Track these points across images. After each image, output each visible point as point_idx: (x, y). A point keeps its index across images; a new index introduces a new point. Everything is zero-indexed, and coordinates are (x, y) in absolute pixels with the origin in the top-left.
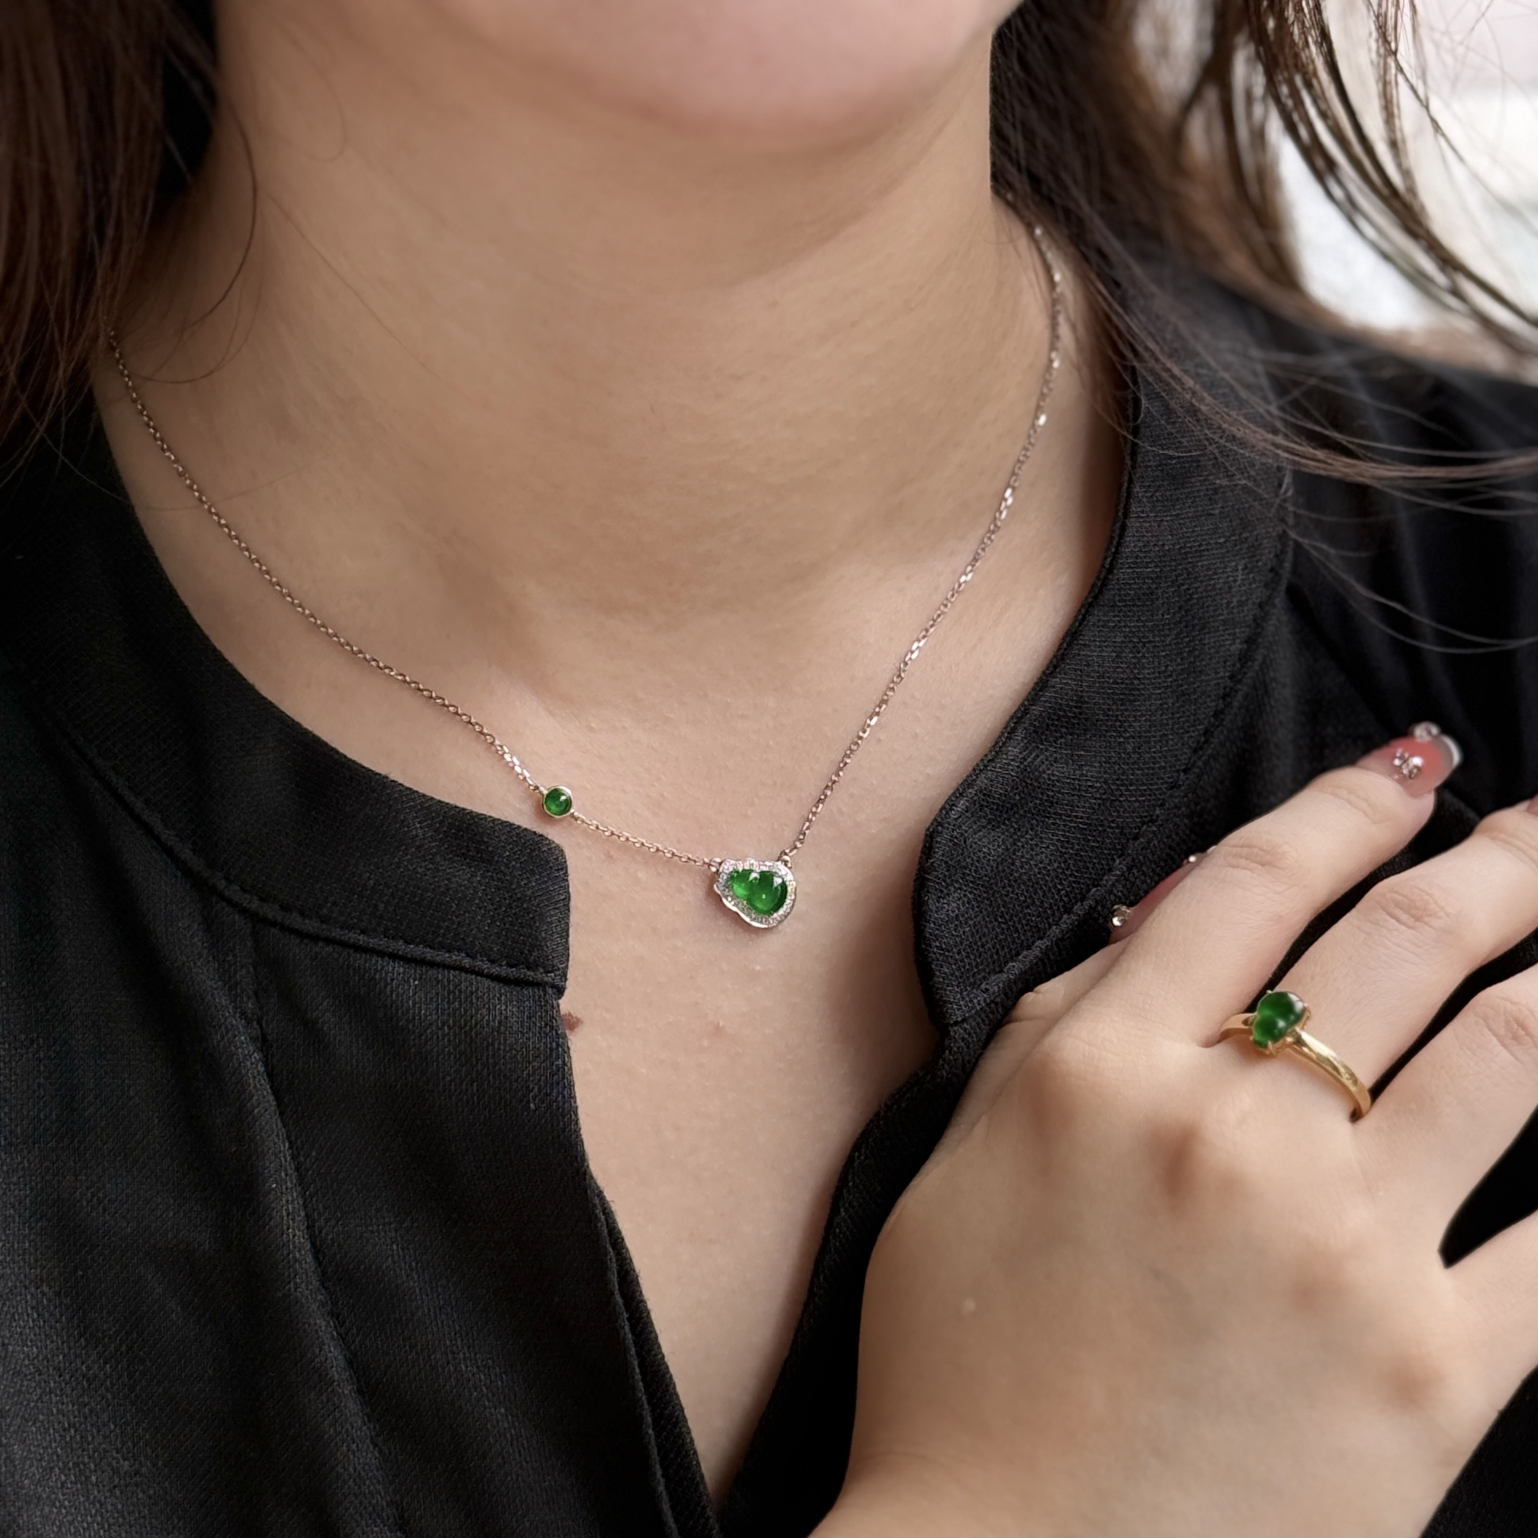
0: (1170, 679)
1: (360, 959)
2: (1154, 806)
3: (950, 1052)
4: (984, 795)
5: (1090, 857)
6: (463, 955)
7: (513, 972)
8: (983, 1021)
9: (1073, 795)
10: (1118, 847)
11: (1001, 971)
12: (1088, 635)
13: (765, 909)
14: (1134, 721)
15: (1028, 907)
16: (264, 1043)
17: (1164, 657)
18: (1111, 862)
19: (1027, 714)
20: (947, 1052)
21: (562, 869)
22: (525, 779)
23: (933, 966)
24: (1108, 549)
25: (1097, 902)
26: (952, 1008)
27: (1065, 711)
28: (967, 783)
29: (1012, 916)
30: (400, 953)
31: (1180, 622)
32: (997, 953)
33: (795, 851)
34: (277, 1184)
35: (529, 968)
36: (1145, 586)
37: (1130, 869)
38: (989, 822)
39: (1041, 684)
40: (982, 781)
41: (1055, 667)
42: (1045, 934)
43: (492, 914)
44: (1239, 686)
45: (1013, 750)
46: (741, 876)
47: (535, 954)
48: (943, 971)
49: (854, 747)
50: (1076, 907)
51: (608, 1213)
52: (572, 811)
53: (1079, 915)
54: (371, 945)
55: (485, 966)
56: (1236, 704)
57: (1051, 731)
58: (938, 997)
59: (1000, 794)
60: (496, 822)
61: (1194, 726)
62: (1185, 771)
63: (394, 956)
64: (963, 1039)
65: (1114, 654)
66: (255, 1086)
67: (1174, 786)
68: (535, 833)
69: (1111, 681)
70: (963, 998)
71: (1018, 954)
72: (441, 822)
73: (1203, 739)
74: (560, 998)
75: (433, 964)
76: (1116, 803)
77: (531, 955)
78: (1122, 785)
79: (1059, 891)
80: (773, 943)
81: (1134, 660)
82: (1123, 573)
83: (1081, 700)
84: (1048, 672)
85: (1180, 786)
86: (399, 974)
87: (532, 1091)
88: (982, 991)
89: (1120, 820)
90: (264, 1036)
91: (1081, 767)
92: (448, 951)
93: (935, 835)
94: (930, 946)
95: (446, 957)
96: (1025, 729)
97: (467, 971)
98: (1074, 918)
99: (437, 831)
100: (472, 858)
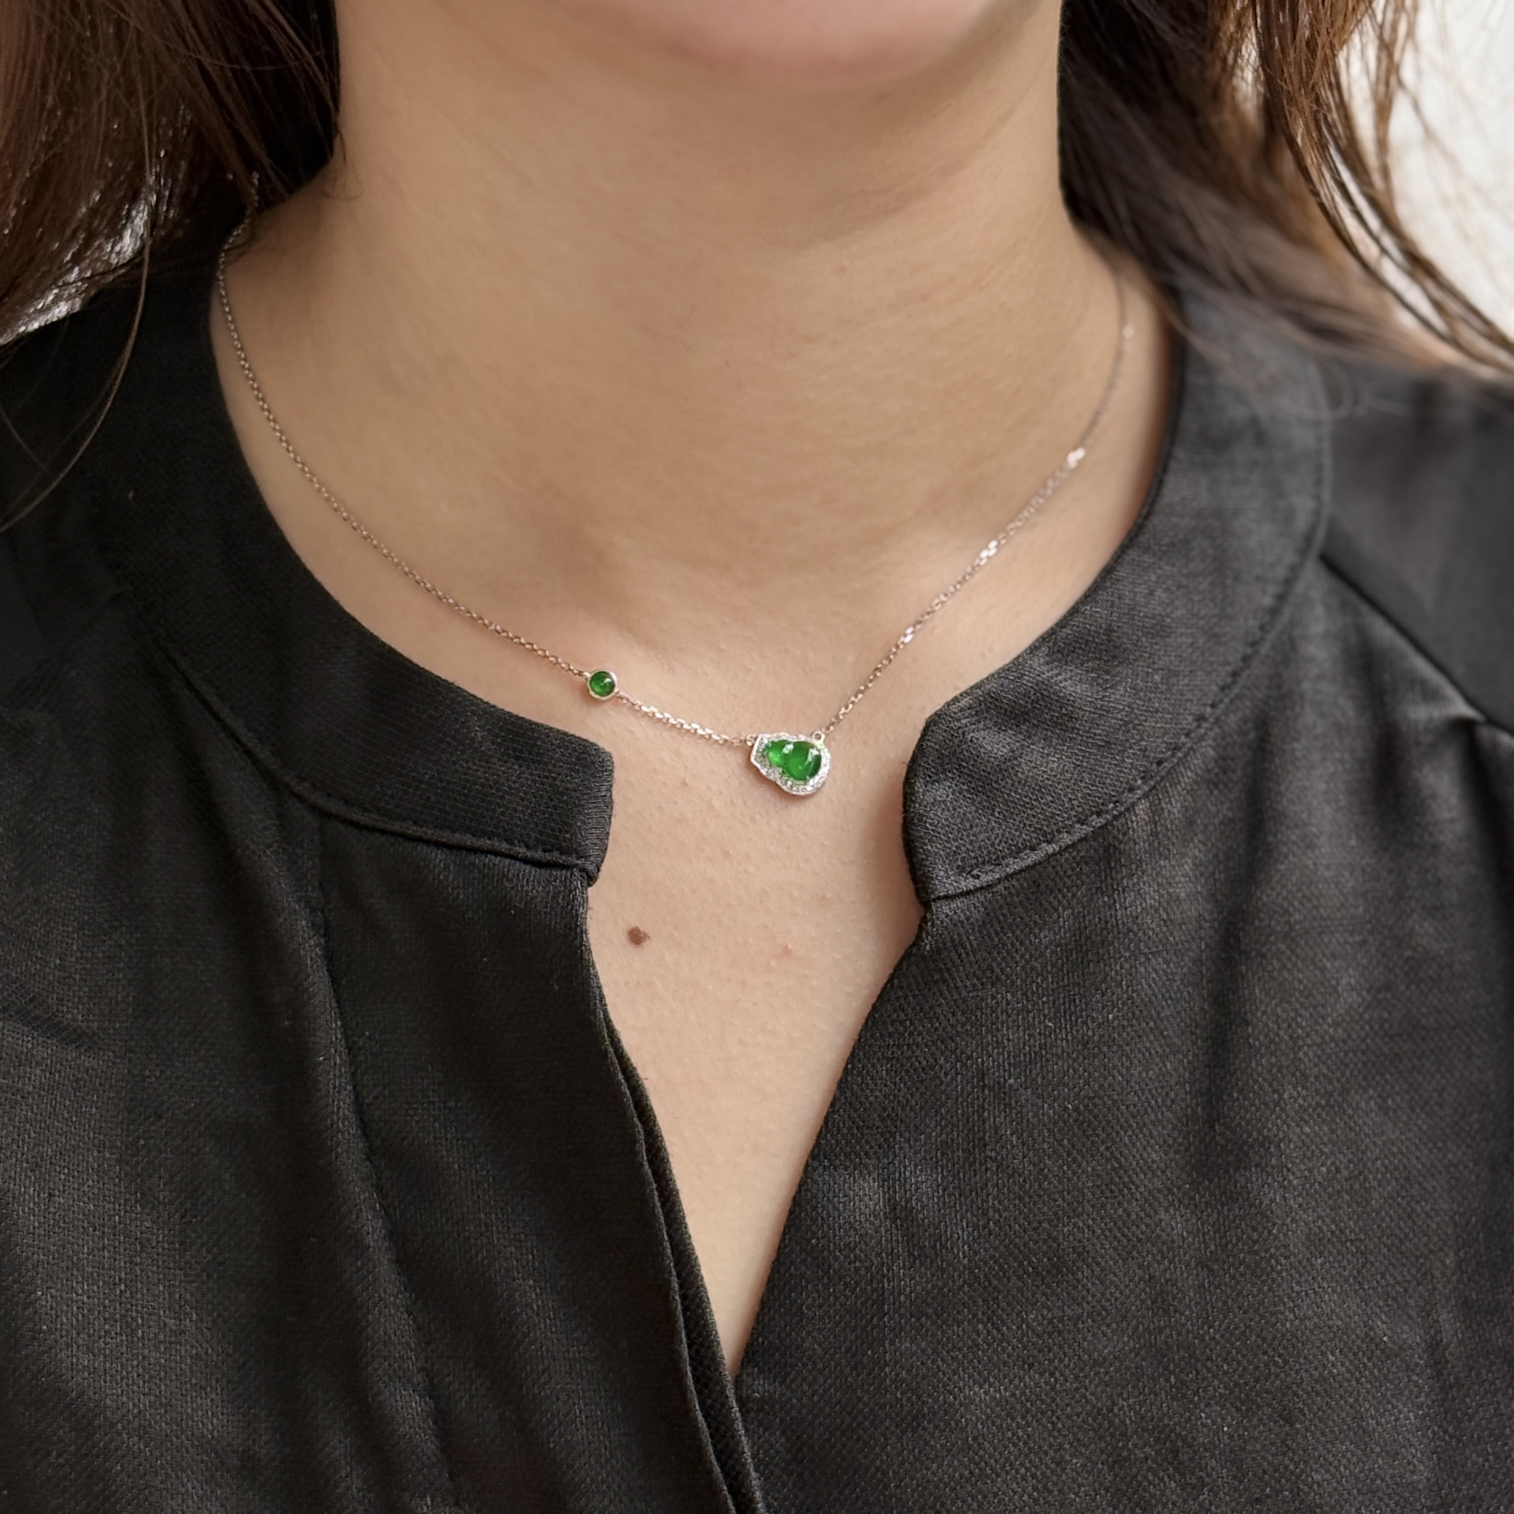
1: (409, 849)
2: (1180, 735)
3: (932, 926)
4: (993, 698)
5: (1107, 774)
6: (502, 841)
7: (545, 857)
10: (1141, 769)
11: (997, 863)
12: (1122, 572)
15: (1031, 807)
16: (326, 930)
17: (1198, 601)
18: (1132, 782)
19: (1053, 635)
20: (929, 924)
21: (607, 771)
23: (917, 843)
26: (935, 885)
27: (1093, 637)
31: (1214, 572)
32: (993, 845)
34: (325, 1059)
35: (561, 853)
37: (1152, 790)
38: (996, 724)
39: (1074, 611)
40: (993, 685)
42: (1052, 839)
43: (533, 805)
44: (1267, 637)
45: (1032, 663)
48: (928, 849)
50: (1090, 819)
52: (616, 691)
53: (1094, 828)
54: (419, 834)
55: (521, 851)
56: (1263, 653)
57: (1077, 654)
58: (922, 873)
59: (1010, 700)
60: (552, 731)
61: (1223, 666)
62: (1213, 706)
63: (438, 845)
64: (949, 918)
65: (1146, 592)
67: (1200, 718)
68: (585, 739)
69: (1142, 615)
70: (947, 877)
71: (1019, 851)
72: (501, 727)
73: (1230, 679)
74: (589, 886)
75: (473, 850)
76: (1140, 727)
79: (1071, 800)
83: (1109, 630)
85: (1206, 719)
86: (441, 861)
87: (555, 972)
88: (973, 876)
89: (1143, 743)
90: (326, 922)
91: (1105, 689)
92: (489, 839)
93: (932, 724)
94: (914, 824)
95: (486, 844)
96: (1049, 647)
97: (503, 855)
98: (1088, 829)
99: (496, 735)
100: (524, 759)
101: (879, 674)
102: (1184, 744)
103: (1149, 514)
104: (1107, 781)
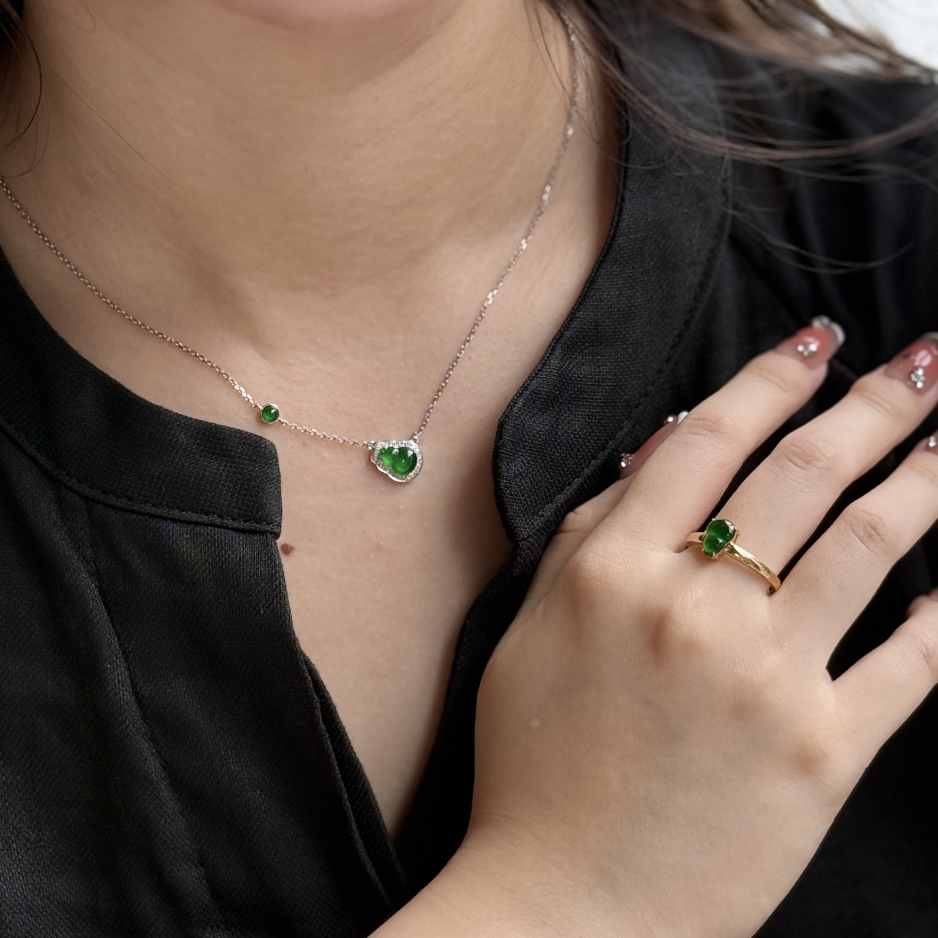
0: (655, 304)
1: (152, 523)
2: (648, 385)
3: (521, 557)
5: (607, 423)
6: (216, 516)
7: (247, 525)
8: (542, 534)
9: (594, 385)
10: (626, 414)
11: (552, 502)
12: (600, 282)
13: (404, 471)
14: (632, 334)
15: (567, 460)
16: (98, 576)
17: (651, 290)
18: (621, 424)
19: (562, 337)
21: (274, 458)
22: (249, 401)
23: (507, 506)
25: (613, 450)
26: (520, 530)
27: (587, 332)
28: (524, 387)
29: (557, 467)
30: (177, 518)
31: (660, 267)
32: (549, 491)
33: (421, 433)
34: (111, 665)
35: (257, 522)
36: (637, 246)
38: (540, 410)
39: (572, 316)
40: (534, 385)
41: (580, 304)
42: (580, 475)
43: (232, 489)
44: (699, 304)
45: (554, 362)
46: (387, 452)
47: (260, 513)
48: (513, 508)
49: (455, 364)
50: (599, 455)
51: (313, 671)
52: (279, 418)
53: (602, 460)
54: (159, 514)
55: (230, 523)
56: (697, 316)
57: (578, 346)
58: (511, 524)
59: (546, 392)
60: (233, 431)
61: (671, 332)
62: (668, 361)
63: (174, 520)
64: (529, 548)
65: (617, 293)
66: (93, 605)
67: (660, 371)
68: (256, 436)
69: (616, 310)
70: (527, 523)
71: (563, 489)
72: (198, 433)
73: (677, 340)
74: (277, 539)
75: (197, 524)
76: (623, 387)
77: (258, 514)
78: (626, 375)
79: (588, 446)
81: (631, 295)
82: (620, 240)
83: (597, 325)
84: (575, 308)
85: (664, 371)
86: (177, 531)
87: (261, 602)
88: (540, 516)
89: (626, 397)
92: (207, 515)
93: (504, 423)
94: (504, 494)
95: (205, 518)
96: (562, 347)
97: (219, 527)
98: (599, 461)
99: (195, 438)
100: (218, 454)
101: (451, 373)
103: (614, 235)
104: (608, 428)
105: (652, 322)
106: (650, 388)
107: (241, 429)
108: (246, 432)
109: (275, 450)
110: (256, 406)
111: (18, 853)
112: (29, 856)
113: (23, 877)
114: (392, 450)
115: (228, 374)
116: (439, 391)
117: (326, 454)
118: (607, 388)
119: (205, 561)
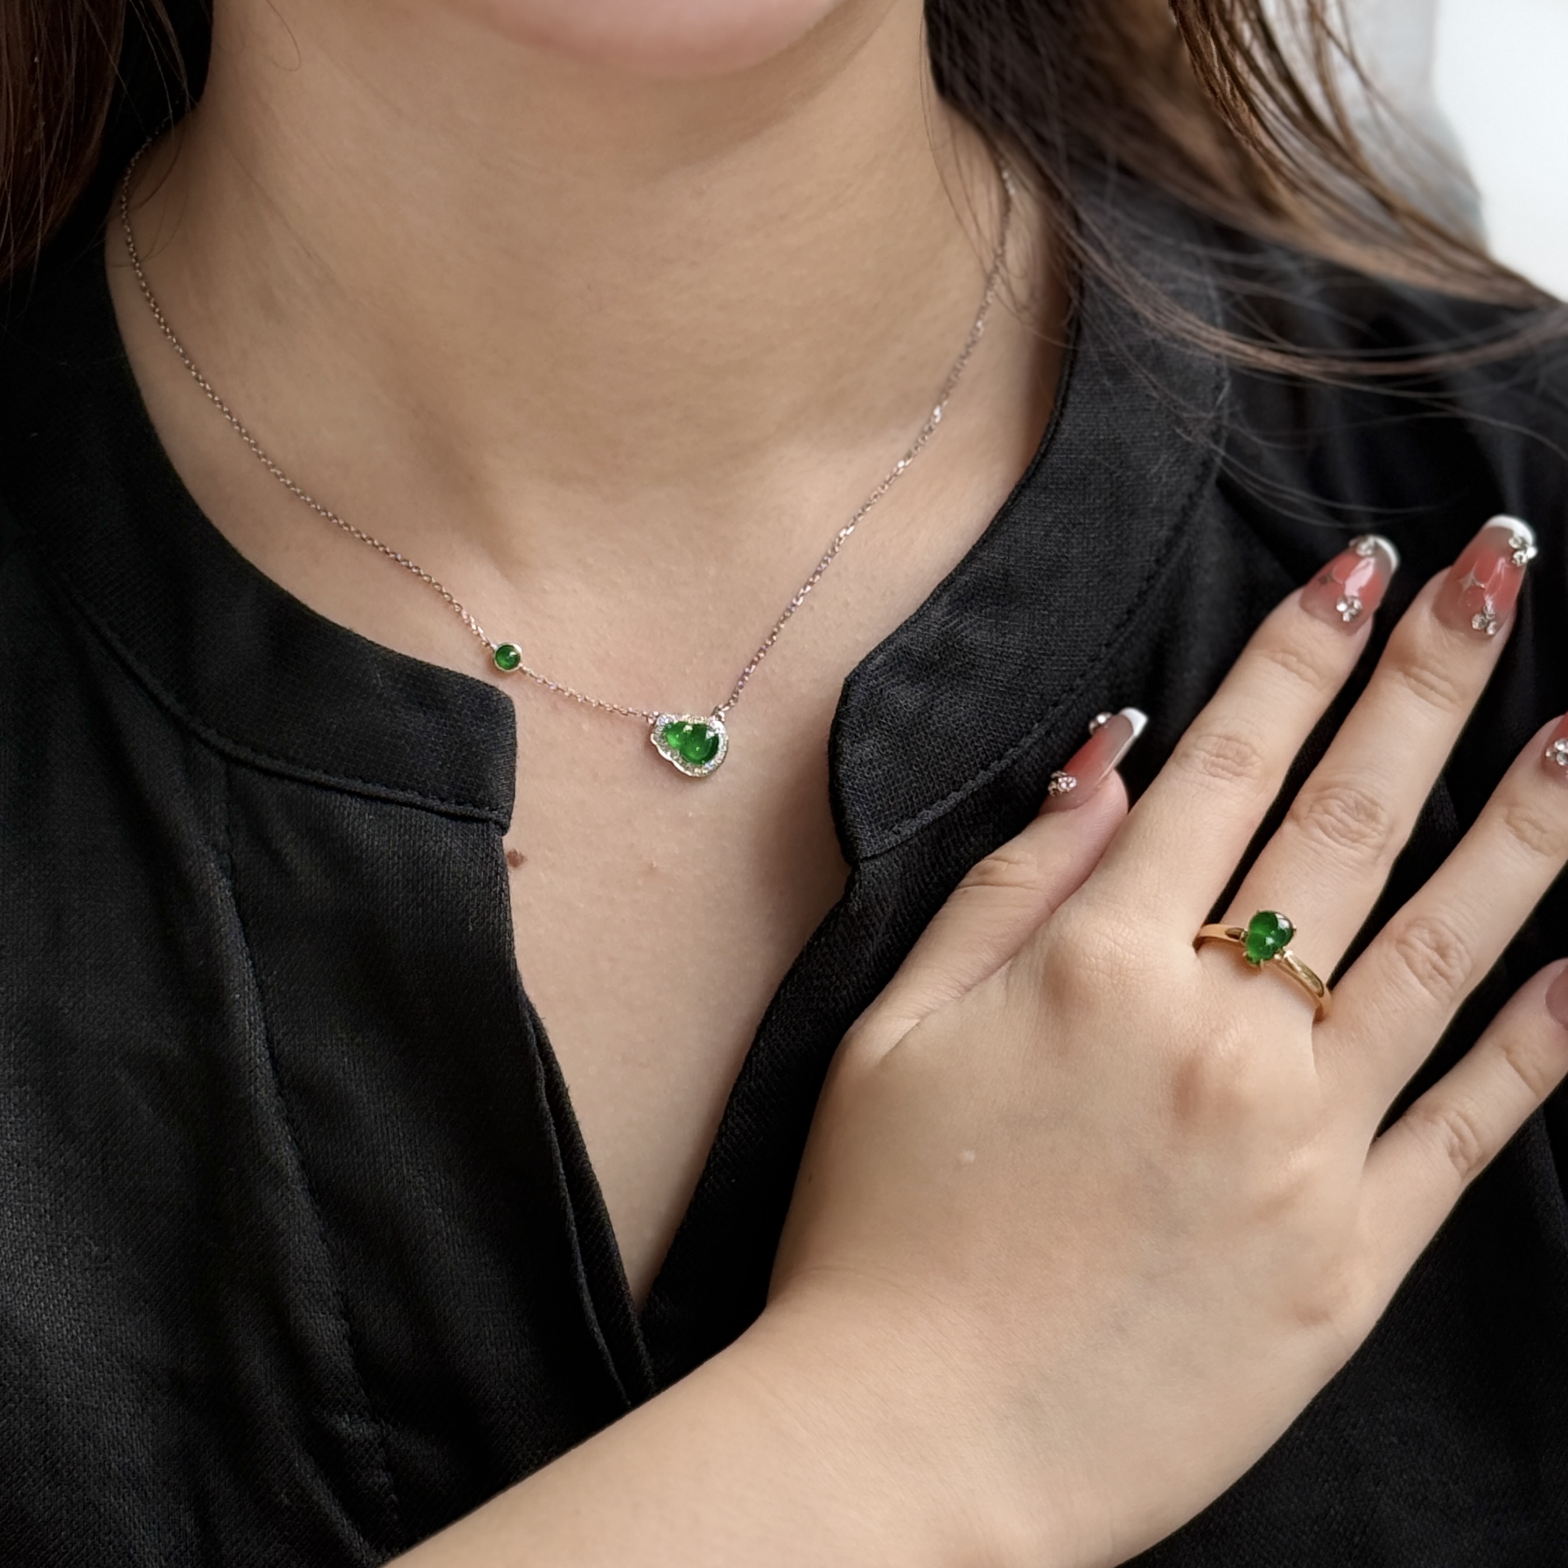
0: (1098, 560)
1: (321, 797)
2: (1075, 677)
3: (860, 887)
4: (904, 652)
5: (1009, 719)
6: (416, 793)
7: (459, 809)
8: (895, 860)
9: (994, 660)
10: (1038, 712)
11: (914, 816)
12: (1017, 516)
13: (698, 758)
14: (1060, 597)
15: (943, 759)
16: (232, 872)
17: (1093, 538)
18: (1029, 726)
19: (953, 582)
20: (857, 885)
21: (510, 717)
22: (479, 635)
23: (846, 805)
24: (1045, 436)
25: (1014, 762)
26: (862, 845)
27: (990, 583)
28: (889, 640)
29: (927, 766)
30: (358, 790)
31: (1110, 507)
32: (911, 799)
33: (729, 708)
35: (475, 806)
36: (1078, 472)
37: (1048, 733)
38: (908, 678)
39: (971, 557)
40: (904, 639)
41: (985, 542)
42: (960, 787)
43: (443, 756)
44: (1163, 570)
45: (937, 613)
46: (676, 728)
47: (481, 793)
48: (856, 810)
49: (787, 614)
50: (992, 764)
51: (538, 1027)
52: (521, 665)
53: (995, 773)
54: (332, 783)
55: (435, 803)
56: (1159, 586)
57: (976, 600)
58: (849, 833)
59: (920, 653)
60: (450, 674)
61: (1118, 604)
62: (1108, 645)
63: (352, 794)
64: (874, 875)
66: (222, 909)
67: (1095, 658)
68: (486, 685)
69: (1038, 557)
70: (873, 836)
71: (932, 803)
72: (401, 673)
73: (1125, 617)
74: (503, 835)
75: (387, 801)
76: (1038, 671)
77: (478, 794)
78: (1044, 654)
79: (976, 747)
80: (706, 791)
82: (1054, 459)
83: (1007, 574)
85: (1101, 659)
86: (355, 809)
87: (471, 914)
88: (895, 833)
89: (1040, 687)
90: (233, 866)
91: (1004, 635)
92: (402, 790)
93: (852, 684)
94: (843, 786)
95: (400, 795)
96: (950, 596)
97: (418, 807)
98: (991, 774)
99: (397, 681)
100: (428, 706)
102: (1078, 686)
103: (1047, 451)
104: (1009, 727)
105: (1091, 584)
106: (1078, 681)
107: (465, 673)
108: (472, 679)
109: (512, 706)
110: (488, 644)
111: (71, 1273)
112: (87, 1280)
113: (74, 1309)
114: (684, 726)
115: (452, 595)
116: (761, 650)
117: (585, 727)
118: (1013, 667)
119: (394, 853)
